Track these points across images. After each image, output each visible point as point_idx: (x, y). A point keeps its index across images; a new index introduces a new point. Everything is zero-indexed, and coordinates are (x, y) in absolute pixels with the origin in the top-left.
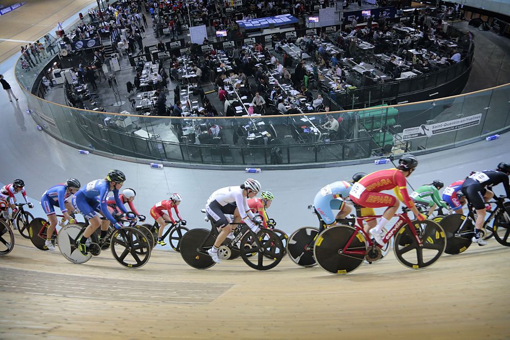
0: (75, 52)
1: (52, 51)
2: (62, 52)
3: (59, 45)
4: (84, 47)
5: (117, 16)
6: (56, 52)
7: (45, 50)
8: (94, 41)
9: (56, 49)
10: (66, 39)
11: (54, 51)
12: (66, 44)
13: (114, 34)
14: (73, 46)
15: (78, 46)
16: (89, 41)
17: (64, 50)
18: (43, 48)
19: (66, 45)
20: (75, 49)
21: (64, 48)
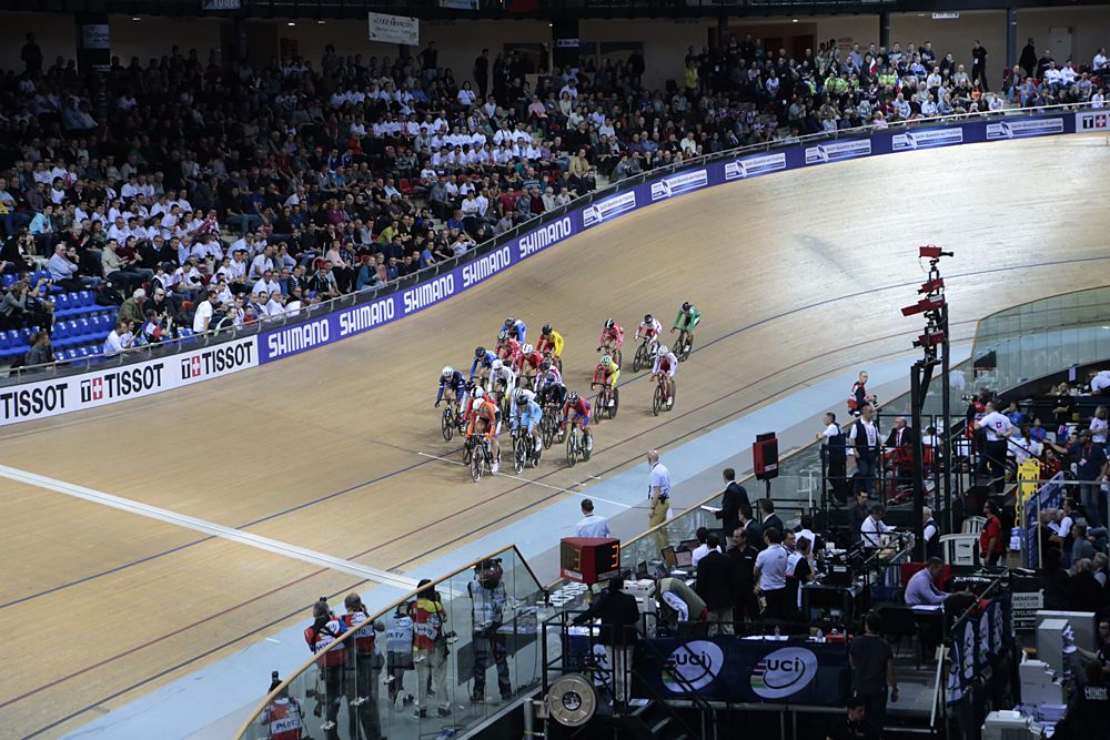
0: (650, 714)
1: (492, 673)
2: (555, 696)
3: (554, 640)
4: (719, 687)
5: (1028, 489)
6: (514, 684)
7: (453, 659)
8: (808, 658)
9: (523, 665)
10: (614, 610)
11: (504, 673)
12: (602, 640)
13: (978, 637)
14: (651, 664)
15: (688, 671)
16: (772, 657)
17: (577, 682)
18: (440, 642)
19: (598, 649)
20: (660, 694)
21: (580, 669)
